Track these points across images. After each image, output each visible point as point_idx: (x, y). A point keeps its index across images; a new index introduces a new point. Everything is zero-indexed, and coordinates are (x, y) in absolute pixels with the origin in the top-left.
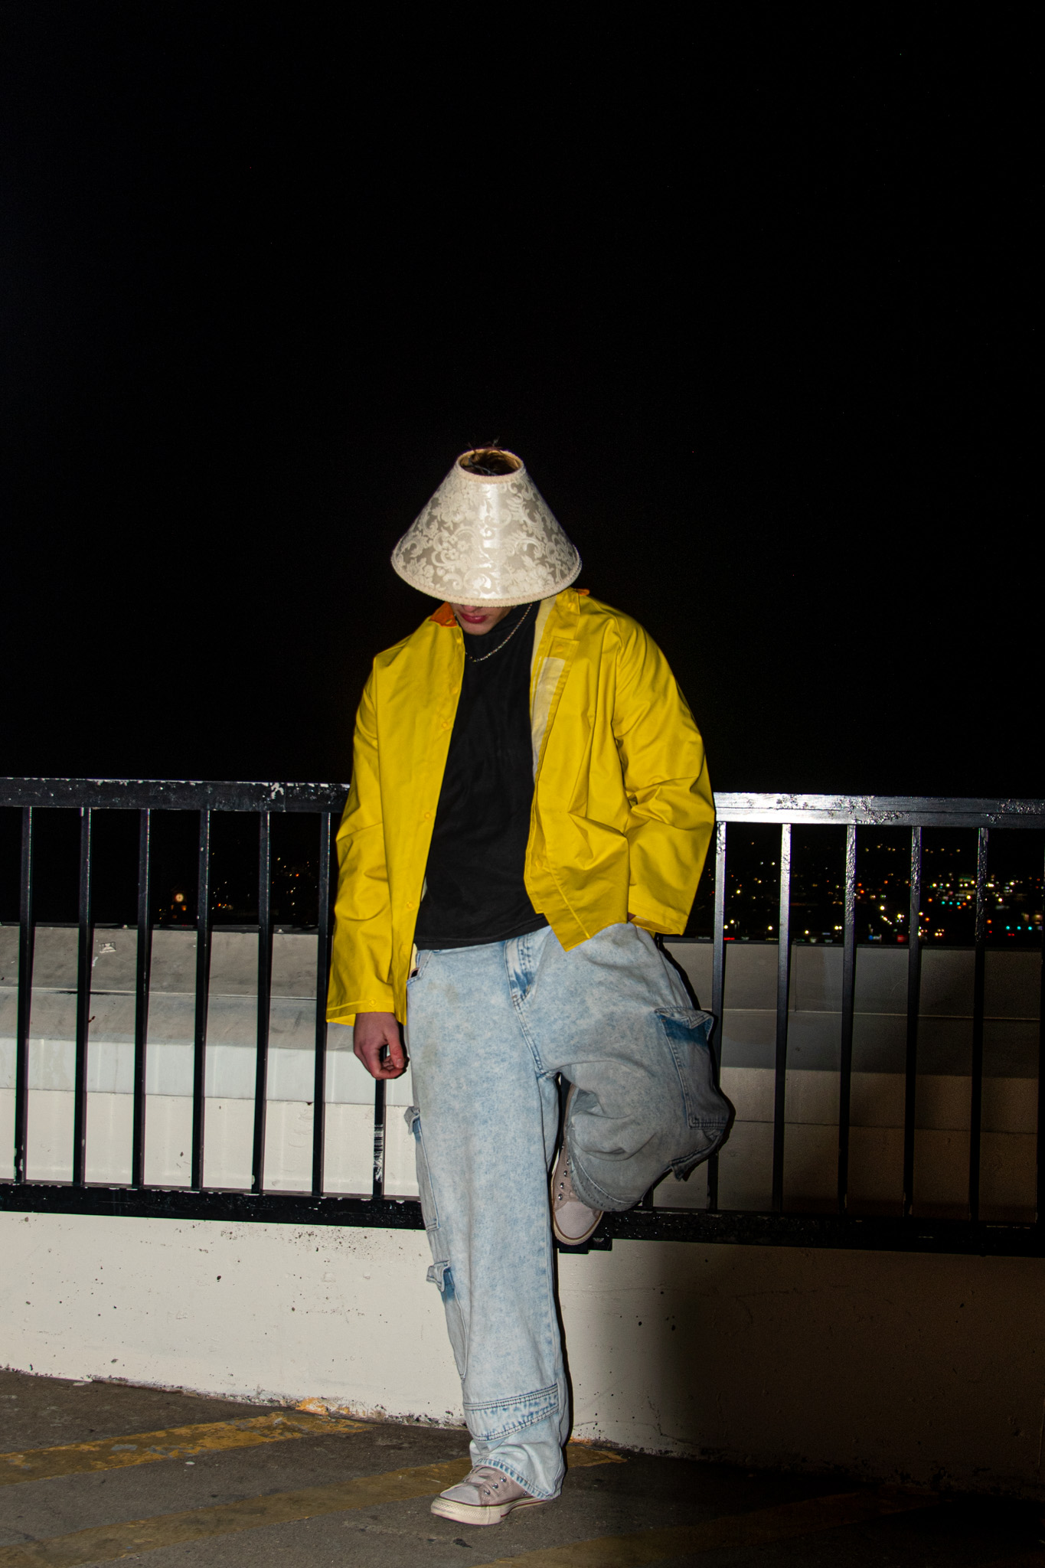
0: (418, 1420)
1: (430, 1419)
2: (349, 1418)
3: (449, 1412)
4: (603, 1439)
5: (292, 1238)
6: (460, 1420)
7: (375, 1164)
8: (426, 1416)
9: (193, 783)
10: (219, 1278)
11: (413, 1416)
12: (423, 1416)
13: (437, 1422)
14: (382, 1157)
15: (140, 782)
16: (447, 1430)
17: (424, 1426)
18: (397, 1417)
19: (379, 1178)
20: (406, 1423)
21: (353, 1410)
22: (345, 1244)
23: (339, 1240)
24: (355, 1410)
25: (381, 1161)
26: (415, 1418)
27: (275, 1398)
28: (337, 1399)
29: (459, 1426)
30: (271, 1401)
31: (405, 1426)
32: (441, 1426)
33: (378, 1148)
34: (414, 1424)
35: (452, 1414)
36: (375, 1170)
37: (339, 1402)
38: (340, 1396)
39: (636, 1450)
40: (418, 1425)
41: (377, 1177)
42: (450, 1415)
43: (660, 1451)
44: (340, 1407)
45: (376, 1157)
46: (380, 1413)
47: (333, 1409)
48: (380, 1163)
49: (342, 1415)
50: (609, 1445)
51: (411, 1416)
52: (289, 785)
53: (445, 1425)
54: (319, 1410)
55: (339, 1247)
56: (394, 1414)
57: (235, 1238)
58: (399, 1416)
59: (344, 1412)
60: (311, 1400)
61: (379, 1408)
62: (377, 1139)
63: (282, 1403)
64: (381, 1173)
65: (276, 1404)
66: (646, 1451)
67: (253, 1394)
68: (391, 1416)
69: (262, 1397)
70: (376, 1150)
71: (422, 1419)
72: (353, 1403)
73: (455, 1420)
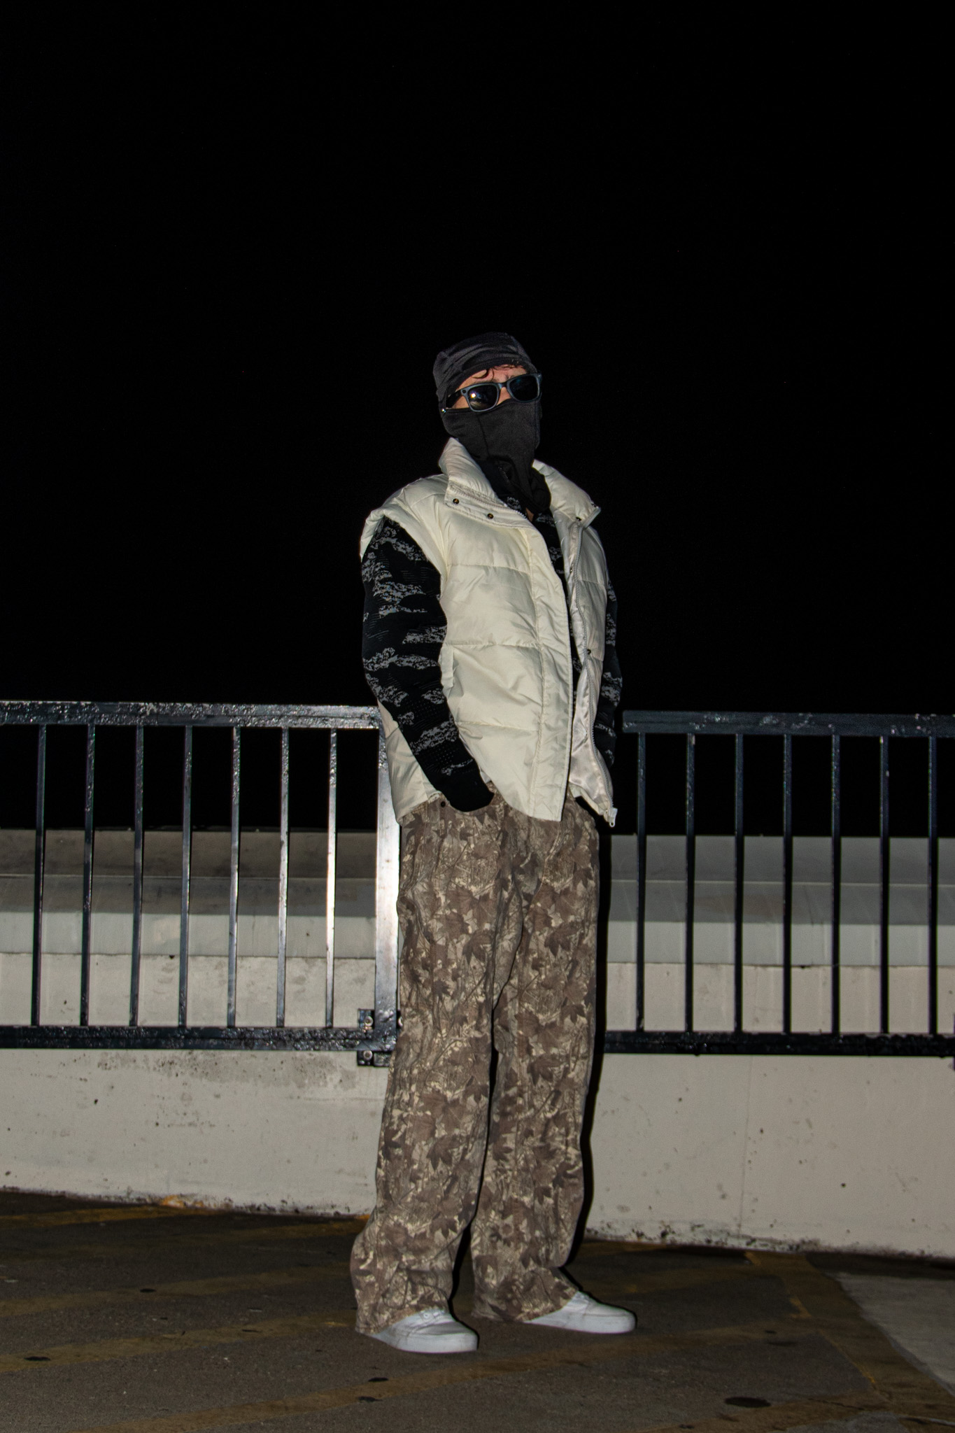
0: (258, 1208)
1: (269, 1208)
2: (204, 1209)
3: (283, 1202)
5: (156, 1066)
6: (293, 1207)
7: (229, 1001)
8: (265, 1205)
9: (83, 704)
10: (96, 1101)
11: (254, 1206)
12: (263, 1205)
13: (274, 1209)
14: (234, 995)
15: (40, 702)
16: (282, 1216)
17: (264, 1213)
18: (242, 1207)
20: (249, 1212)
21: (205, 1205)
22: (199, 1070)
23: (194, 1067)
24: (207, 1203)
26: (256, 1207)
27: (142, 1197)
28: (193, 1195)
29: (292, 1211)
30: (139, 1199)
31: (249, 1214)
32: (278, 1213)
33: (231, 990)
34: (256, 1212)
35: (286, 1203)
36: (229, 1005)
37: (196, 1197)
38: (195, 1193)
40: (259, 1212)
41: (231, 1010)
42: (285, 1205)
44: (195, 1202)
45: (230, 995)
46: (227, 1206)
47: (190, 1203)
51: (252, 1207)
52: (160, 704)
53: (281, 1212)
54: (178, 1205)
55: (195, 1072)
56: (239, 1205)
57: (110, 1069)
58: (244, 1206)
59: (199, 1206)
60: (172, 1197)
61: (227, 1201)
62: (230, 982)
63: (148, 1200)
65: (143, 1202)
67: (124, 1195)
68: (237, 1207)
69: (132, 1196)
70: (229, 990)
71: (262, 1208)
72: (206, 1198)
73: (289, 1207)
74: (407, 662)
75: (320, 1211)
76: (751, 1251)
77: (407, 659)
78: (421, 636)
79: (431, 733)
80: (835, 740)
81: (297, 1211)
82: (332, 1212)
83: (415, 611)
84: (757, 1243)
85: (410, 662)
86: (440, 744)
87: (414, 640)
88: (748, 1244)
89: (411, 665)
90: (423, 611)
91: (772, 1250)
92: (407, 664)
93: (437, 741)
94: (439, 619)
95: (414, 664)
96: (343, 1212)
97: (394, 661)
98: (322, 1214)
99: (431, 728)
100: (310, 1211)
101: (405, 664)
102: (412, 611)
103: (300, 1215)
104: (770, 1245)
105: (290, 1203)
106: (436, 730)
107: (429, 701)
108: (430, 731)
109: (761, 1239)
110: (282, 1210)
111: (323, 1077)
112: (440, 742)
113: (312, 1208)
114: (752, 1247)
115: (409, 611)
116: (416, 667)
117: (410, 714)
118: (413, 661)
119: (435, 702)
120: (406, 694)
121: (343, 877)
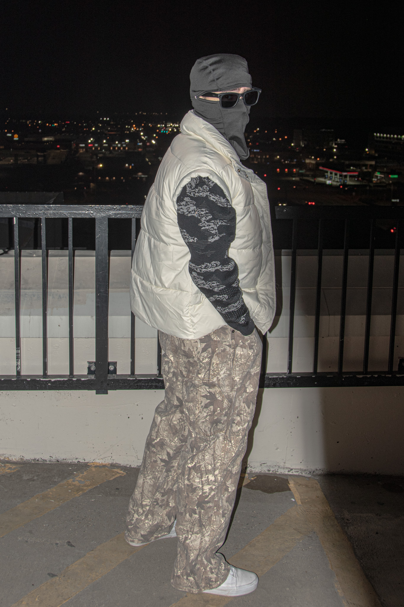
0: (38, 460)
1: (43, 460)
2: (9, 462)
3: (51, 457)
4: (114, 462)
6: (56, 459)
7: (17, 364)
8: (41, 459)
11: (36, 459)
12: (40, 459)
13: (46, 461)
14: (20, 361)
16: (50, 464)
17: (41, 462)
18: (29, 460)
19: (19, 370)
21: (10, 458)
24: (11, 458)
25: (20, 362)
26: (37, 460)
28: (3, 454)
29: (55, 462)
31: (33, 463)
32: (48, 462)
33: (18, 358)
34: (36, 462)
36: (17, 366)
37: (4, 456)
38: (5, 453)
39: (128, 466)
40: (38, 462)
41: (18, 369)
42: (51, 458)
43: (138, 466)
44: (5, 458)
45: (17, 361)
46: (22, 459)
48: (19, 363)
49: (6, 460)
50: (117, 465)
51: (34, 460)
53: (49, 462)
56: (28, 459)
58: (30, 459)
59: (7, 459)
61: (21, 457)
62: (17, 354)
64: (20, 367)
66: (132, 466)
68: (27, 460)
70: (17, 358)
71: (40, 460)
72: (11, 456)
73: (54, 459)
75: (70, 461)
76: (290, 475)
79: (236, 304)
81: (58, 461)
82: (76, 461)
84: (293, 471)
85: (227, 268)
86: (239, 309)
88: (288, 471)
91: (300, 474)
95: (229, 268)
96: (81, 461)
97: (219, 268)
98: (71, 462)
100: (65, 461)
101: (225, 269)
103: (59, 463)
104: (300, 472)
105: (54, 457)
109: (295, 469)
110: (50, 461)
111: (70, 395)
113: (65, 459)
114: (290, 473)
116: (230, 270)
117: (225, 296)
120: (224, 287)
121: (79, 288)
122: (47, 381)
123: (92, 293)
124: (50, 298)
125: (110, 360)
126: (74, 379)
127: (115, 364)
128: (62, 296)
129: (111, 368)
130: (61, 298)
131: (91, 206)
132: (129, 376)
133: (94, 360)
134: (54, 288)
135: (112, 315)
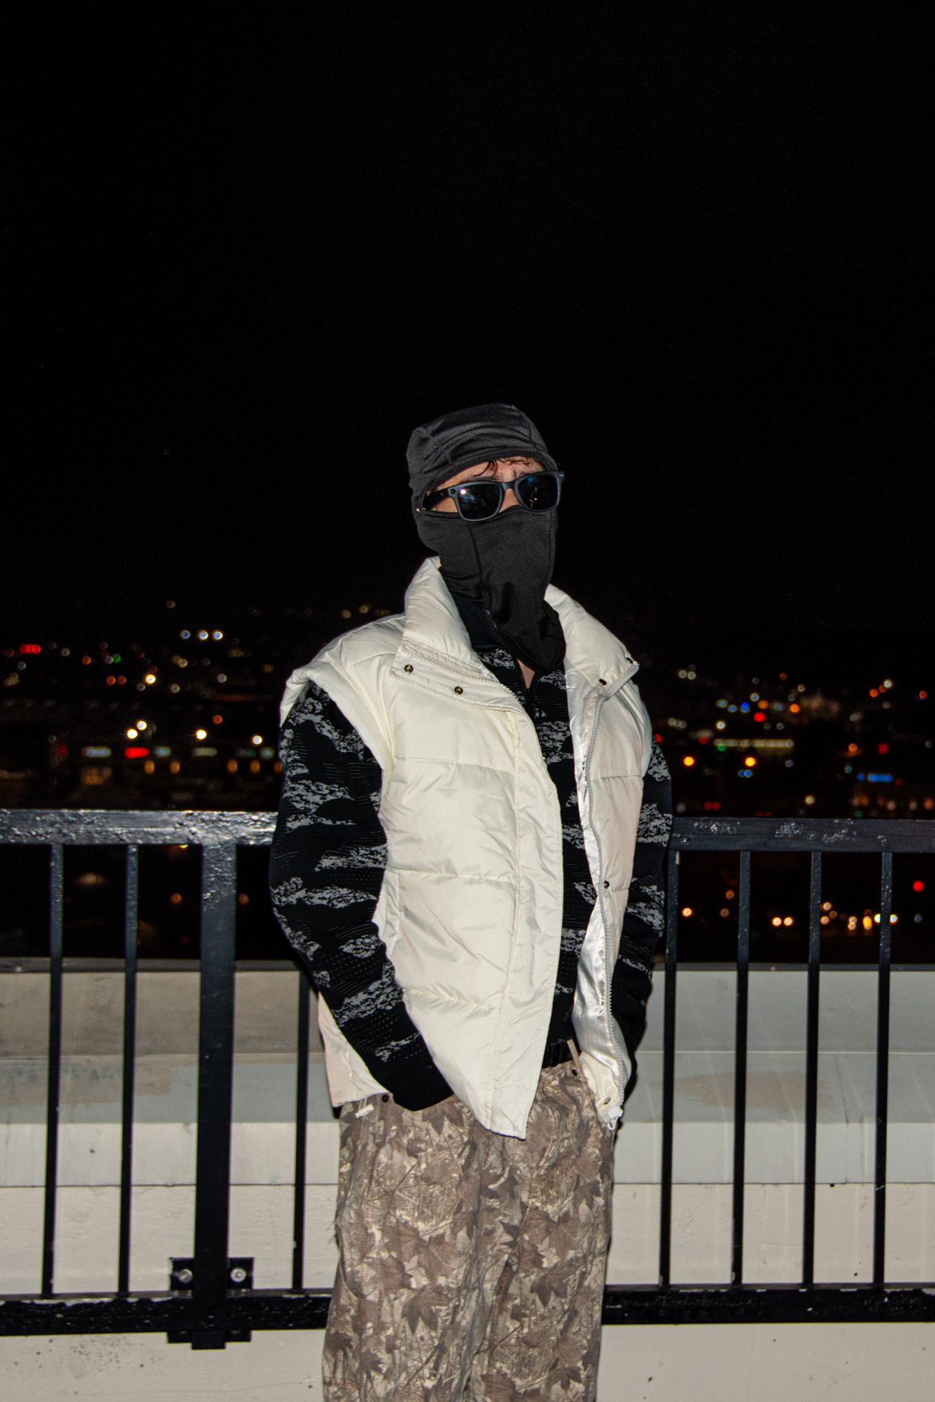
74: (319, 898)
77: (320, 895)
78: (344, 859)
79: (355, 1001)
80: (887, 860)
83: (338, 823)
85: (324, 898)
86: (369, 1015)
87: (333, 864)
89: (325, 902)
90: (350, 824)
92: (319, 902)
93: (365, 1012)
94: (373, 833)
95: (330, 900)
97: (302, 896)
99: (355, 994)
101: (316, 901)
102: (334, 822)
106: (362, 996)
107: (351, 955)
108: (353, 999)
111: (114, 1360)
112: (368, 1013)
115: (329, 822)
116: (333, 905)
117: (324, 973)
118: (327, 896)
119: (359, 956)
120: (317, 946)
121: (149, 1052)
122: (54, 1306)
123: (186, 1065)
124: (65, 1079)
125: (234, 1252)
126: (131, 1300)
127: (247, 1264)
128: (99, 1073)
129: (238, 1275)
130: (97, 1078)
131: (191, 814)
132: (289, 1291)
133: (188, 1252)
134: (77, 1052)
135: (242, 1120)
